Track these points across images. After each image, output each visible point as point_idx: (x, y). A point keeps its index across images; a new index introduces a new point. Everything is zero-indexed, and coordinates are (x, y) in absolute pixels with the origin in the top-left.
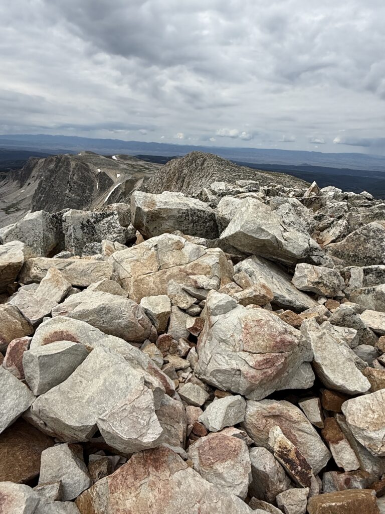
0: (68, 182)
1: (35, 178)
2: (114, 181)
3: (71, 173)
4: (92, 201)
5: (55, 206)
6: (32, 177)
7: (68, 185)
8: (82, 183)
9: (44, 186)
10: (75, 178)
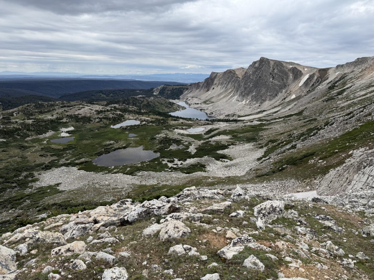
0: (271, 74)
1: (217, 85)
2: (303, 73)
3: (271, 68)
4: (288, 86)
5: (264, 89)
6: (215, 84)
7: (271, 75)
8: (280, 74)
9: (252, 78)
10: (276, 71)
